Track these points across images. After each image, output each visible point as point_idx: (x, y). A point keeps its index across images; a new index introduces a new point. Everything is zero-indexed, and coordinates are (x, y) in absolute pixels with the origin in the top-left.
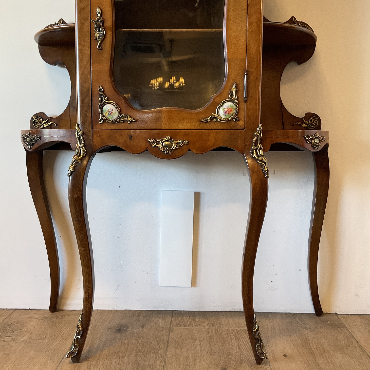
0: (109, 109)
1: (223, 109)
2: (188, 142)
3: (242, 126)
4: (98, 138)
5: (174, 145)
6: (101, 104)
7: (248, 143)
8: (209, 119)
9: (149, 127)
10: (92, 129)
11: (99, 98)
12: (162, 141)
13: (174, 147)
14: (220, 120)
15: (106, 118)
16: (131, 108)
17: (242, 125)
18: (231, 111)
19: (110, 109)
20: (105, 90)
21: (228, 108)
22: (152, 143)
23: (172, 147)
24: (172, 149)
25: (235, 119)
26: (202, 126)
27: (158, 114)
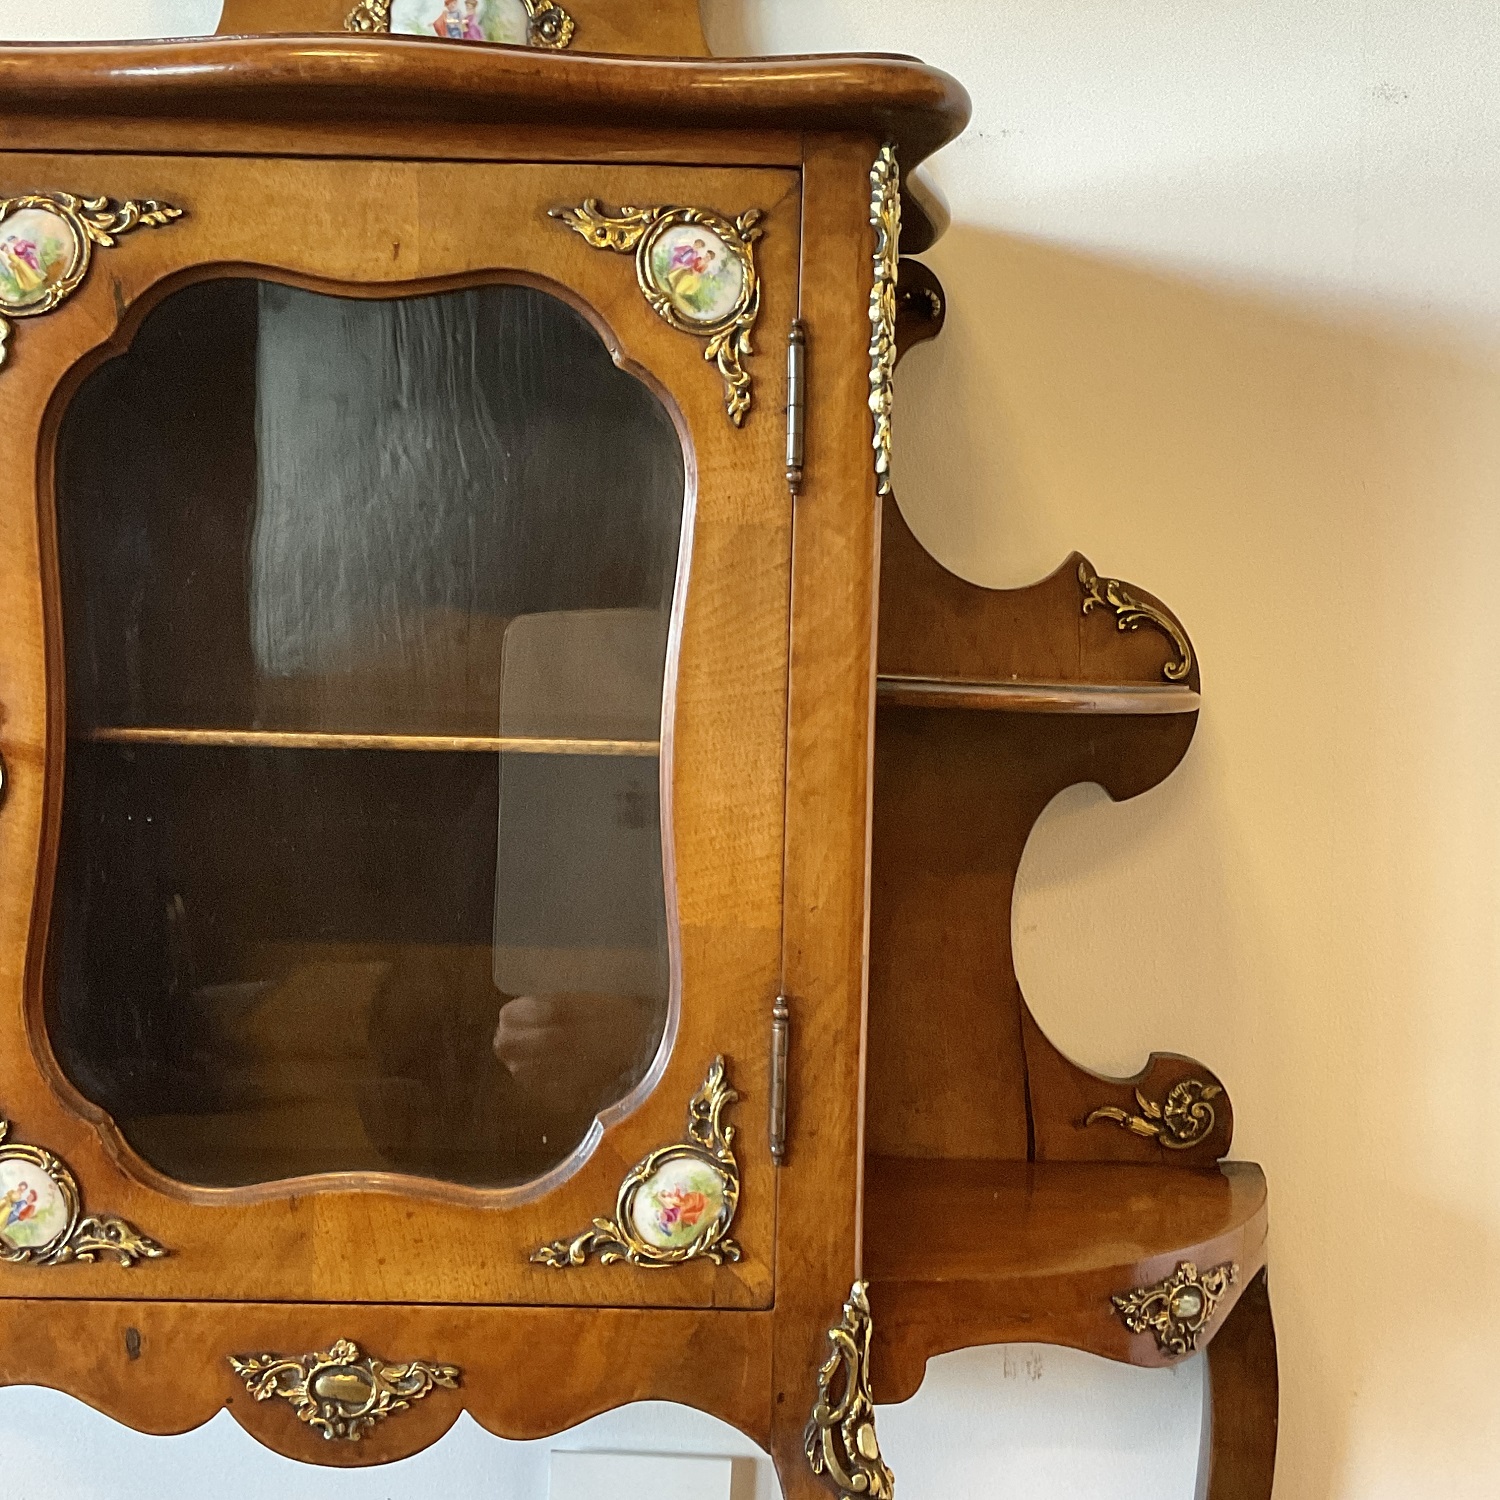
0: (16, 1188)
1: (655, 1197)
2: (455, 1378)
3: (757, 1291)
5: (377, 1394)
7: (791, 1387)
8: (575, 1247)
9: (239, 1293)
12: (312, 1371)
13: (376, 1405)
14: (637, 1258)
16: (139, 1185)
17: (759, 1284)
18: (700, 1209)
19: (21, 1190)
21: (682, 1195)
22: (257, 1377)
23: (365, 1403)
24: (367, 1414)
25: (719, 1251)
26: (538, 1285)
27: (289, 1216)
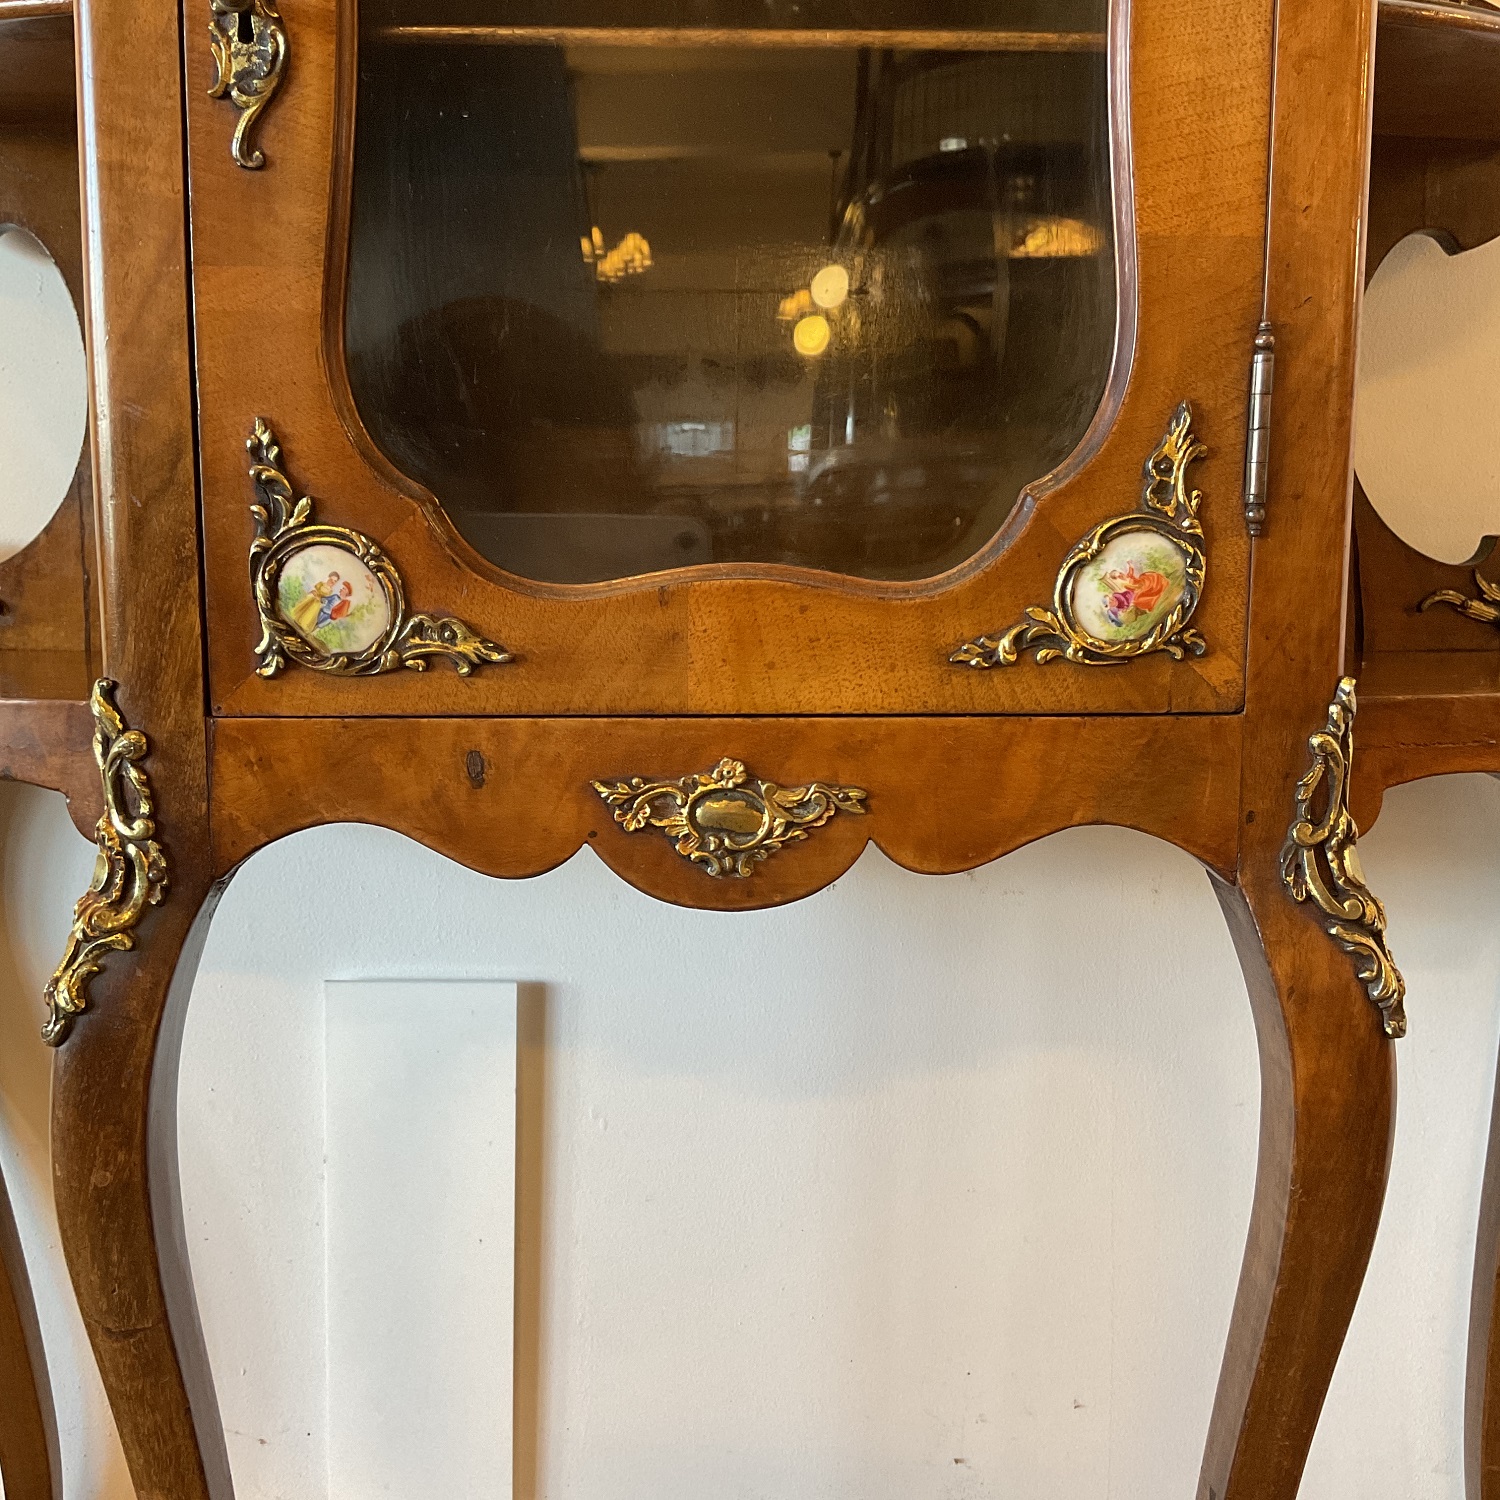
0: (326, 580)
1: (1103, 579)
2: (861, 801)
3: (1223, 691)
4: (254, 774)
5: (770, 823)
6: (265, 549)
7: (1261, 806)
8: (1005, 642)
9: (602, 704)
10: (208, 712)
11: (254, 508)
12: (692, 796)
13: (769, 834)
14: (1081, 654)
15: (304, 642)
16: (475, 576)
17: (1226, 682)
18: (1159, 592)
19: (331, 583)
20: (297, 446)
21: (1137, 576)
22: (627, 805)
23: (754, 834)
24: (759, 846)
25: (1180, 643)
26: (961, 691)
27: (659, 611)
